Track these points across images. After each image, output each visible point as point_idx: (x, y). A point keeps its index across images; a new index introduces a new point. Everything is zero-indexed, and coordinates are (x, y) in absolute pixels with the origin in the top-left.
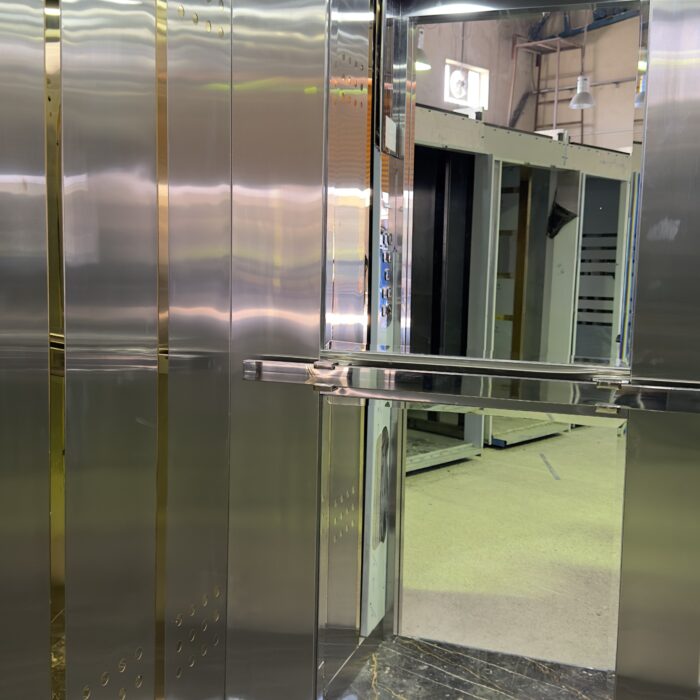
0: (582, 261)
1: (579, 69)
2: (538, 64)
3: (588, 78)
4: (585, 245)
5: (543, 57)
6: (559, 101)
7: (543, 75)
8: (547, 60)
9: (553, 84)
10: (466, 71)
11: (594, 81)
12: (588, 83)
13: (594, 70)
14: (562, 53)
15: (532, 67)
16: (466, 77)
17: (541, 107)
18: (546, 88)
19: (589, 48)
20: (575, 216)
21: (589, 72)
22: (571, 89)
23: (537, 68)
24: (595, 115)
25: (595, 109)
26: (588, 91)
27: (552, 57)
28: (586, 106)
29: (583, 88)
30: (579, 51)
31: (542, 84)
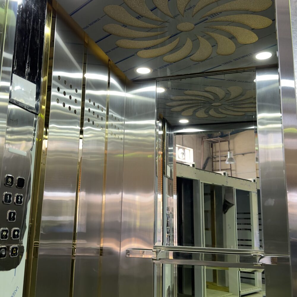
0: (238, 224)
1: (228, 149)
2: (212, 147)
3: (232, 152)
4: (238, 217)
5: (214, 144)
6: (221, 161)
7: (214, 151)
8: (215, 145)
9: (218, 154)
10: (184, 149)
11: (234, 153)
12: (232, 154)
13: (234, 150)
14: (221, 143)
15: (210, 148)
16: (184, 151)
17: (214, 163)
18: (215, 156)
19: (231, 141)
20: (233, 205)
21: (232, 150)
22: (225, 156)
23: (211, 148)
24: (236, 166)
25: (235, 164)
26: (232, 157)
27: (217, 144)
28: (232, 163)
29: (230, 156)
30: (227, 142)
31: (214, 154)
